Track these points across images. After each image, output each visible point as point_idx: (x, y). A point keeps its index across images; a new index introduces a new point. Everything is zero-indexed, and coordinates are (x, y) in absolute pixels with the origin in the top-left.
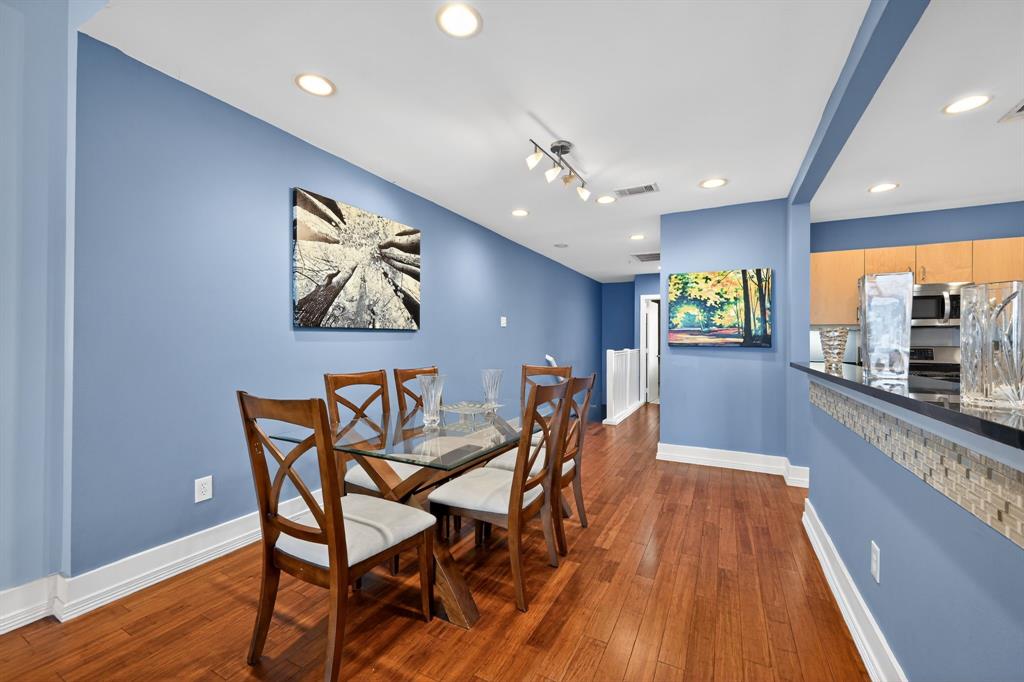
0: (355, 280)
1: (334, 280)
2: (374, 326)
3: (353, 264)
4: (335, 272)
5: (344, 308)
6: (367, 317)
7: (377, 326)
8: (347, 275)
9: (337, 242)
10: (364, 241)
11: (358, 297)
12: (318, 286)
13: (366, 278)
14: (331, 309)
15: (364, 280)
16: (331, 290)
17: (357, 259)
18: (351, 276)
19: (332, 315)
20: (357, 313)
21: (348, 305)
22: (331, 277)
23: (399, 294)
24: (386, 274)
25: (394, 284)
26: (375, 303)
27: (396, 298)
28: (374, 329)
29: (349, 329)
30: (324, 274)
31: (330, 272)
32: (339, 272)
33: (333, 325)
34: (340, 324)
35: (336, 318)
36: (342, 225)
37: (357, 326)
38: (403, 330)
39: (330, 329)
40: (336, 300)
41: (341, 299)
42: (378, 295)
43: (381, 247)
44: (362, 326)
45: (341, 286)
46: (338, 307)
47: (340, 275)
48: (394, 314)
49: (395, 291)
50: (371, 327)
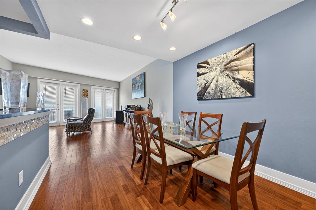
0: (214, 82)
1: (207, 85)
2: (222, 97)
3: (213, 77)
4: (207, 82)
5: (210, 93)
6: (219, 94)
7: (224, 97)
8: (210, 82)
9: (207, 73)
10: (217, 67)
11: (215, 88)
12: (202, 88)
13: (218, 80)
14: (205, 94)
15: (217, 81)
16: (206, 88)
17: (214, 75)
18: (212, 81)
19: (206, 95)
20: (215, 93)
21: (211, 91)
22: (205, 84)
23: (236, 81)
24: (228, 75)
25: (233, 78)
26: (222, 88)
27: (234, 84)
28: (222, 99)
29: (211, 99)
30: (203, 84)
31: (205, 83)
32: (208, 82)
33: (206, 99)
34: (208, 98)
35: (207, 96)
36: (209, 66)
37: (214, 98)
38: (239, 98)
39: (205, 100)
40: (207, 91)
41: (209, 90)
42: (224, 85)
43: (225, 66)
44: (217, 98)
45: (209, 86)
46: (208, 93)
47: (208, 83)
48: (233, 91)
49: (234, 81)
50: (220, 98)
